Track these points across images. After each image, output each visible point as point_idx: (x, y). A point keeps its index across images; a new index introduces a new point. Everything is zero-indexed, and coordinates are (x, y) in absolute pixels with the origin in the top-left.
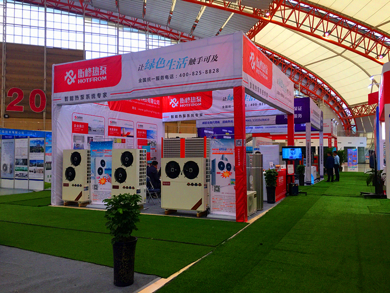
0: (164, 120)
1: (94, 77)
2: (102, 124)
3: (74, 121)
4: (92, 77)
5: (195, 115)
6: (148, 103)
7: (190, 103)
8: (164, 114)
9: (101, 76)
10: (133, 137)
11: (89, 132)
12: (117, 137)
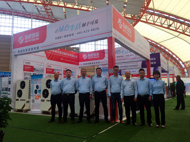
0: (80, 66)
1: (33, 38)
2: (42, 67)
3: (25, 64)
4: (31, 38)
5: (96, 63)
6: (71, 57)
7: (93, 56)
8: (80, 63)
9: (36, 38)
10: (61, 74)
11: (34, 71)
12: (51, 74)
